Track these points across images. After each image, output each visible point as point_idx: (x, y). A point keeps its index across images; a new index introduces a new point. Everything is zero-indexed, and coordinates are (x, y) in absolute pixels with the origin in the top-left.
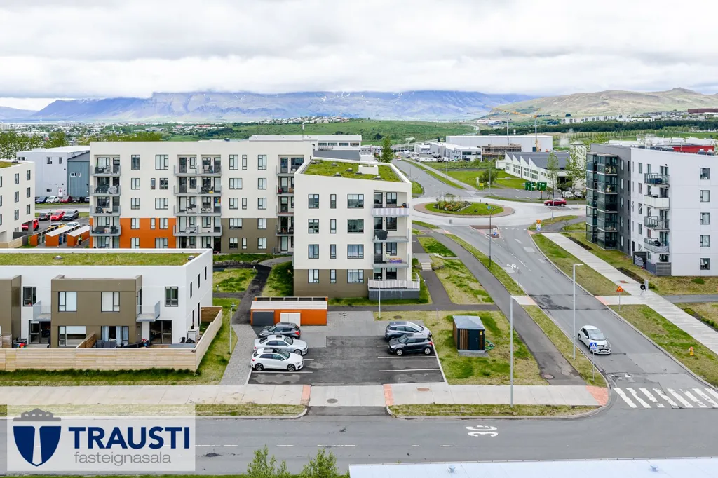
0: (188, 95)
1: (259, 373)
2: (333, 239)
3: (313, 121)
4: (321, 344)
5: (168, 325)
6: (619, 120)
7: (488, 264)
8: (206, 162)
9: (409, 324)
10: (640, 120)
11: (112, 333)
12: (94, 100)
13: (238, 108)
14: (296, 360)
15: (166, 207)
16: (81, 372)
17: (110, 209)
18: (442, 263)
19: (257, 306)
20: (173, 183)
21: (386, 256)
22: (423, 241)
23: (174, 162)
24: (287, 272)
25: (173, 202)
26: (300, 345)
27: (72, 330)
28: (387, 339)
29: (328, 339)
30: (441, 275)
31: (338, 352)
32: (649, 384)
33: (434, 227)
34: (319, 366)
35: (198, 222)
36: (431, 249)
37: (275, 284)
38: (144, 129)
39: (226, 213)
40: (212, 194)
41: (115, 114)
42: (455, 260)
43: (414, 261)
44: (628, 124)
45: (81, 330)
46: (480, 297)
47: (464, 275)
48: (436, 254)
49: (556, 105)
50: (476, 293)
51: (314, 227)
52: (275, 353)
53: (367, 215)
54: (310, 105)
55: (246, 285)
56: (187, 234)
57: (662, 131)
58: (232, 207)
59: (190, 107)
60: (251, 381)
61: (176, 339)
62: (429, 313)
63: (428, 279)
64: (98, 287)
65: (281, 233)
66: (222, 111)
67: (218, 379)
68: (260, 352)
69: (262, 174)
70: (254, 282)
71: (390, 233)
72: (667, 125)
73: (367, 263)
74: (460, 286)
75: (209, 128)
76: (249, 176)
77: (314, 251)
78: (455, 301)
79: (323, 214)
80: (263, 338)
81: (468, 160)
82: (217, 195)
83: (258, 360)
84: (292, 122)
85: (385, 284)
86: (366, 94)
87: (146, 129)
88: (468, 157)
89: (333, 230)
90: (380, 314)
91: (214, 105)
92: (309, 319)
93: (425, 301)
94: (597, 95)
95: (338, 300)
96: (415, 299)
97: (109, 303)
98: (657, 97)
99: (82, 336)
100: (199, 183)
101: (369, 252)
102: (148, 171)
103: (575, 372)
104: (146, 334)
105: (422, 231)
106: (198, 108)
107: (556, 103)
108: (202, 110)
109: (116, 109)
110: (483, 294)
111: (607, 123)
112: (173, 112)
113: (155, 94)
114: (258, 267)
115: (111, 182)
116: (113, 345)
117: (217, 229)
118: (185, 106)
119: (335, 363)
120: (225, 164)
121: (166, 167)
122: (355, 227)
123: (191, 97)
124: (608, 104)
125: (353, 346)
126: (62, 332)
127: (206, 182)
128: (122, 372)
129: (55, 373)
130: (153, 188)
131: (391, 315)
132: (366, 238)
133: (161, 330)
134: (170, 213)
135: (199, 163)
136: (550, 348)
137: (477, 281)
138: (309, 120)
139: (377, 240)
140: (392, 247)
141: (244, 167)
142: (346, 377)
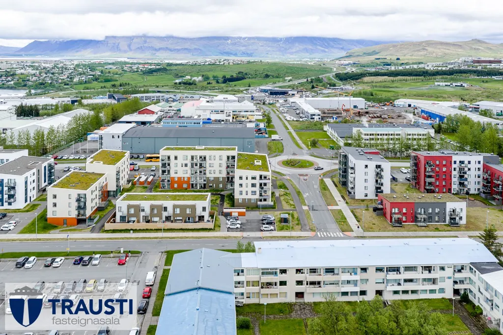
0: (131, 38)
1: (229, 229)
2: (247, 189)
3: (222, 63)
4: (244, 221)
5: (203, 217)
6: (427, 68)
7: (299, 193)
8: (201, 157)
9: (269, 216)
10: (440, 68)
11: (189, 219)
12: (63, 41)
13: (167, 48)
14: (239, 226)
15: (187, 173)
16: (184, 229)
17: (167, 173)
18: (283, 193)
19: (225, 210)
20: (189, 165)
21: (263, 194)
22: (278, 183)
23: (190, 158)
24: (231, 197)
25: (189, 172)
26: (239, 222)
27: (178, 218)
28: (263, 220)
29: (246, 220)
30: (282, 198)
31: (249, 224)
32: (326, 231)
33: (284, 175)
34: (244, 227)
35: (198, 179)
36: (281, 187)
37: (228, 202)
38: (104, 67)
39: (208, 175)
40: (203, 169)
41: (77, 51)
42: (288, 192)
43: (273, 193)
44: (432, 71)
45: (181, 218)
46: (292, 206)
47: (289, 198)
48: (281, 190)
49: (391, 50)
50: (291, 205)
51: (241, 185)
52: (233, 224)
53: (257, 182)
54: (219, 46)
55: (218, 202)
56: (194, 182)
57: (453, 76)
58: (210, 173)
59: (133, 47)
60: (228, 231)
61: (205, 220)
62: (276, 212)
63: (277, 200)
64: (185, 207)
65: (227, 182)
66: (156, 50)
67: (219, 231)
68: (229, 224)
69: (221, 162)
70: (221, 201)
71: (265, 187)
72: (457, 73)
73: (257, 196)
74: (287, 202)
75: (150, 67)
76: (216, 163)
77: (241, 193)
78: (284, 208)
79: (244, 182)
80: (229, 220)
81: (314, 119)
82: (205, 169)
83: (229, 226)
84: (207, 63)
85: (263, 203)
86: (259, 39)
87: (106, 67)
88: (313, 117)
89: (247, 187)
90: (261, 212)
91: (150, 45)
92: (241, 214)
93: (275, 208)
94: (420, 43)
95: (248, 208)
96: (272, 208)
97: (188, 211)
98: (461, 46)
99: (181, 220)
100: (198, 165)
101: (258, 193)
102: (180, 161)
103: (310, 229)
104: (197, 219)
105: (279, 177)
106: (138, 48)
107: (391, 49)
108: (141, 49)
109: (78, 48)
110: (294, 205)
111: (418, 70)
112: (120, 50)
113: (107, 37)
114: (221, 195)
115: (167, 165)
116: (189, 222)
117: (204, 180)
118: (129, 46)
119: (249, 227)
120: (207, 158)
121: (187, 159)
122: (253, 185)
123: (133, 39)
124: (427, 50)
125: (253, 222)
126: (176, 219)
127: (201, 165)
128: (195, 229)
129: (177, 229)
130: (182, 166)
131: (264, 213)
132: (257, 189)
133: (201, 218)
134: (188, 175)
135: (199, 158)
136: (306, 222)
137: (293, 201)
138: (220, 62)
139: (260, 190)
140: (265, 191)
141: (215, 160)
142: (252, 230)
